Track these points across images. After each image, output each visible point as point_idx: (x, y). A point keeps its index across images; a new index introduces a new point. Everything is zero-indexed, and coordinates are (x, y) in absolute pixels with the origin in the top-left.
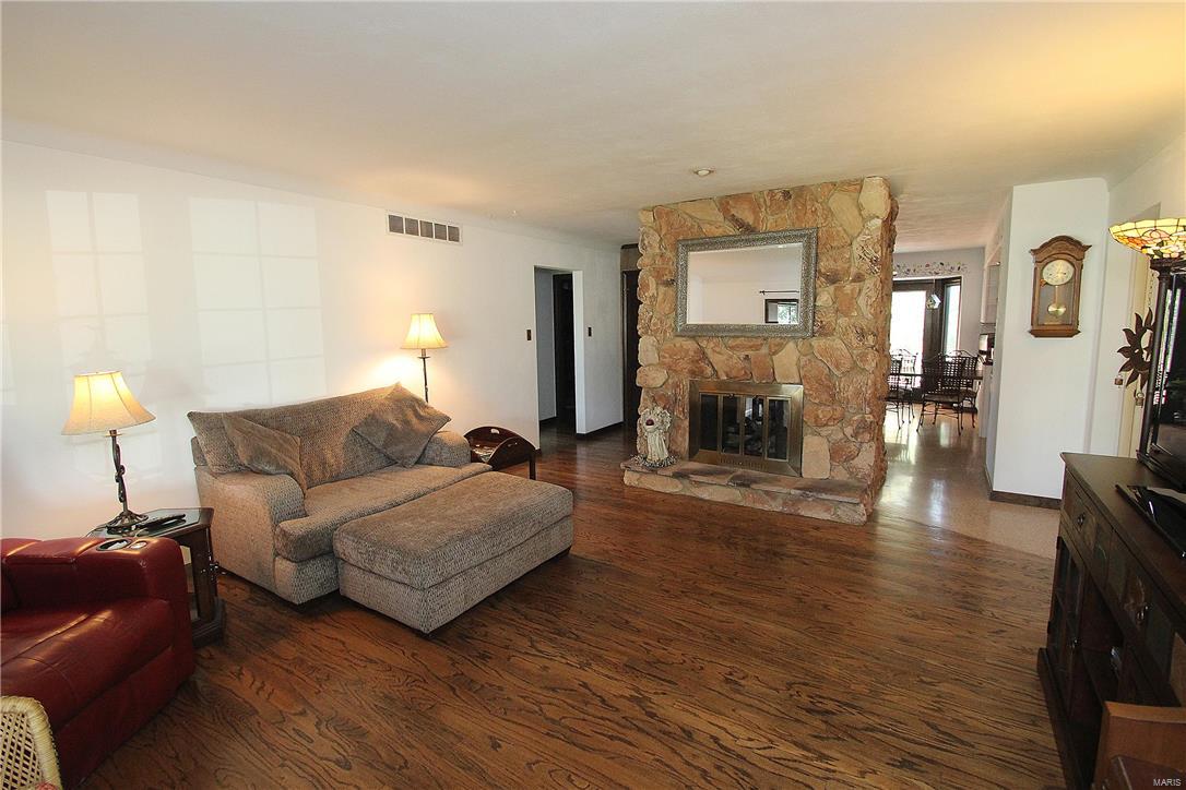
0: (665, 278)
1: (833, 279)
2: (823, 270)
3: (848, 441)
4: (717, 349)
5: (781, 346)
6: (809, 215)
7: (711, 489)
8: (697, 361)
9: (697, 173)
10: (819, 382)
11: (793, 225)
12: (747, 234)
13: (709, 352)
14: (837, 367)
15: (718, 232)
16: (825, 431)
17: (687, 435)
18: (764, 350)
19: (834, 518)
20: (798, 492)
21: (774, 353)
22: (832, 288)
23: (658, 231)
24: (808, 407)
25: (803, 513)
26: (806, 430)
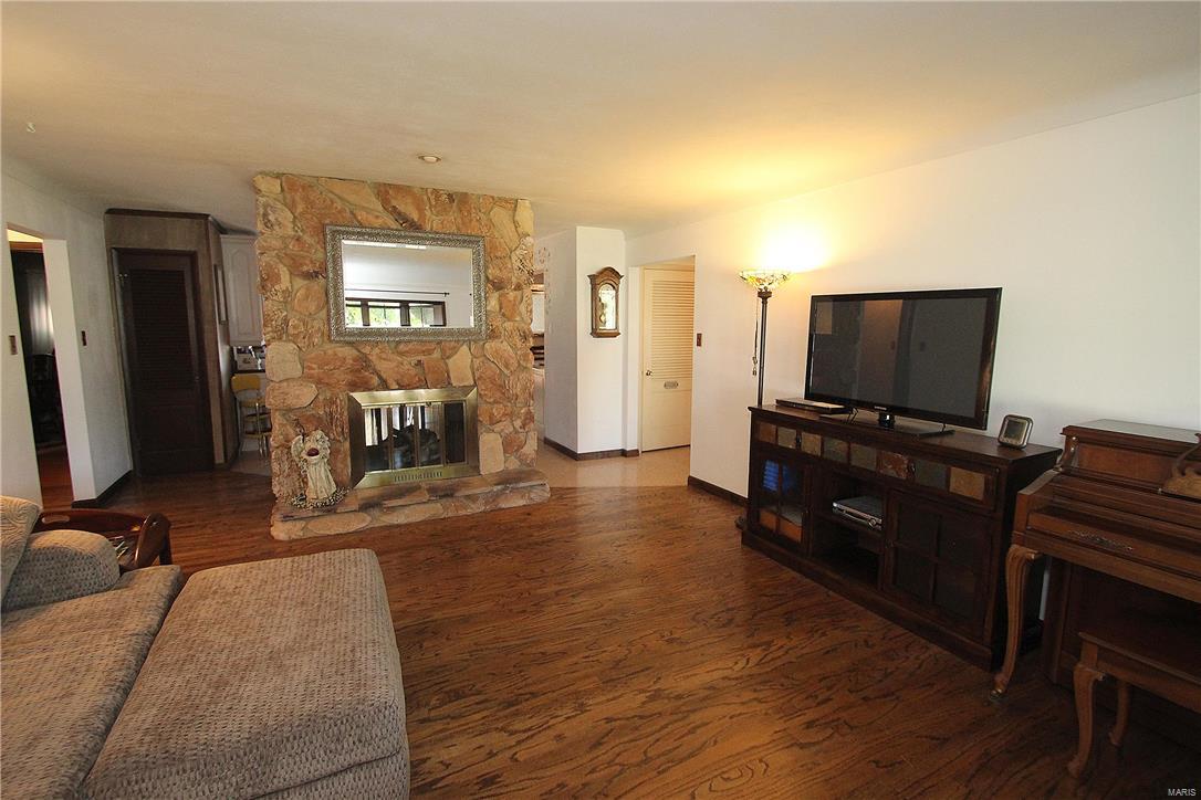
0: (305, 268)
1: (498, 286)
2: (491, 278)
3: (517, 432)
4: (384, 356)
5: (455, 350)
6: (474, 223)
7: (407, 511)
8: (359, 371)
9: (422, 158)
10: (493, 381)
11: (458, 229)
12: (410, 229)
13: (373, 358)
14: (507, 366)
15: (378, 223)
16: (497, 428)
17: (349, 459)
18: (436, 355)
19: (529, 502)
20: (499, 487)
21: (448, 358)
22: (496, 294)
23: (292, 207)
24: (483, 407)
25: (503, 506)
26: (481, 430)
